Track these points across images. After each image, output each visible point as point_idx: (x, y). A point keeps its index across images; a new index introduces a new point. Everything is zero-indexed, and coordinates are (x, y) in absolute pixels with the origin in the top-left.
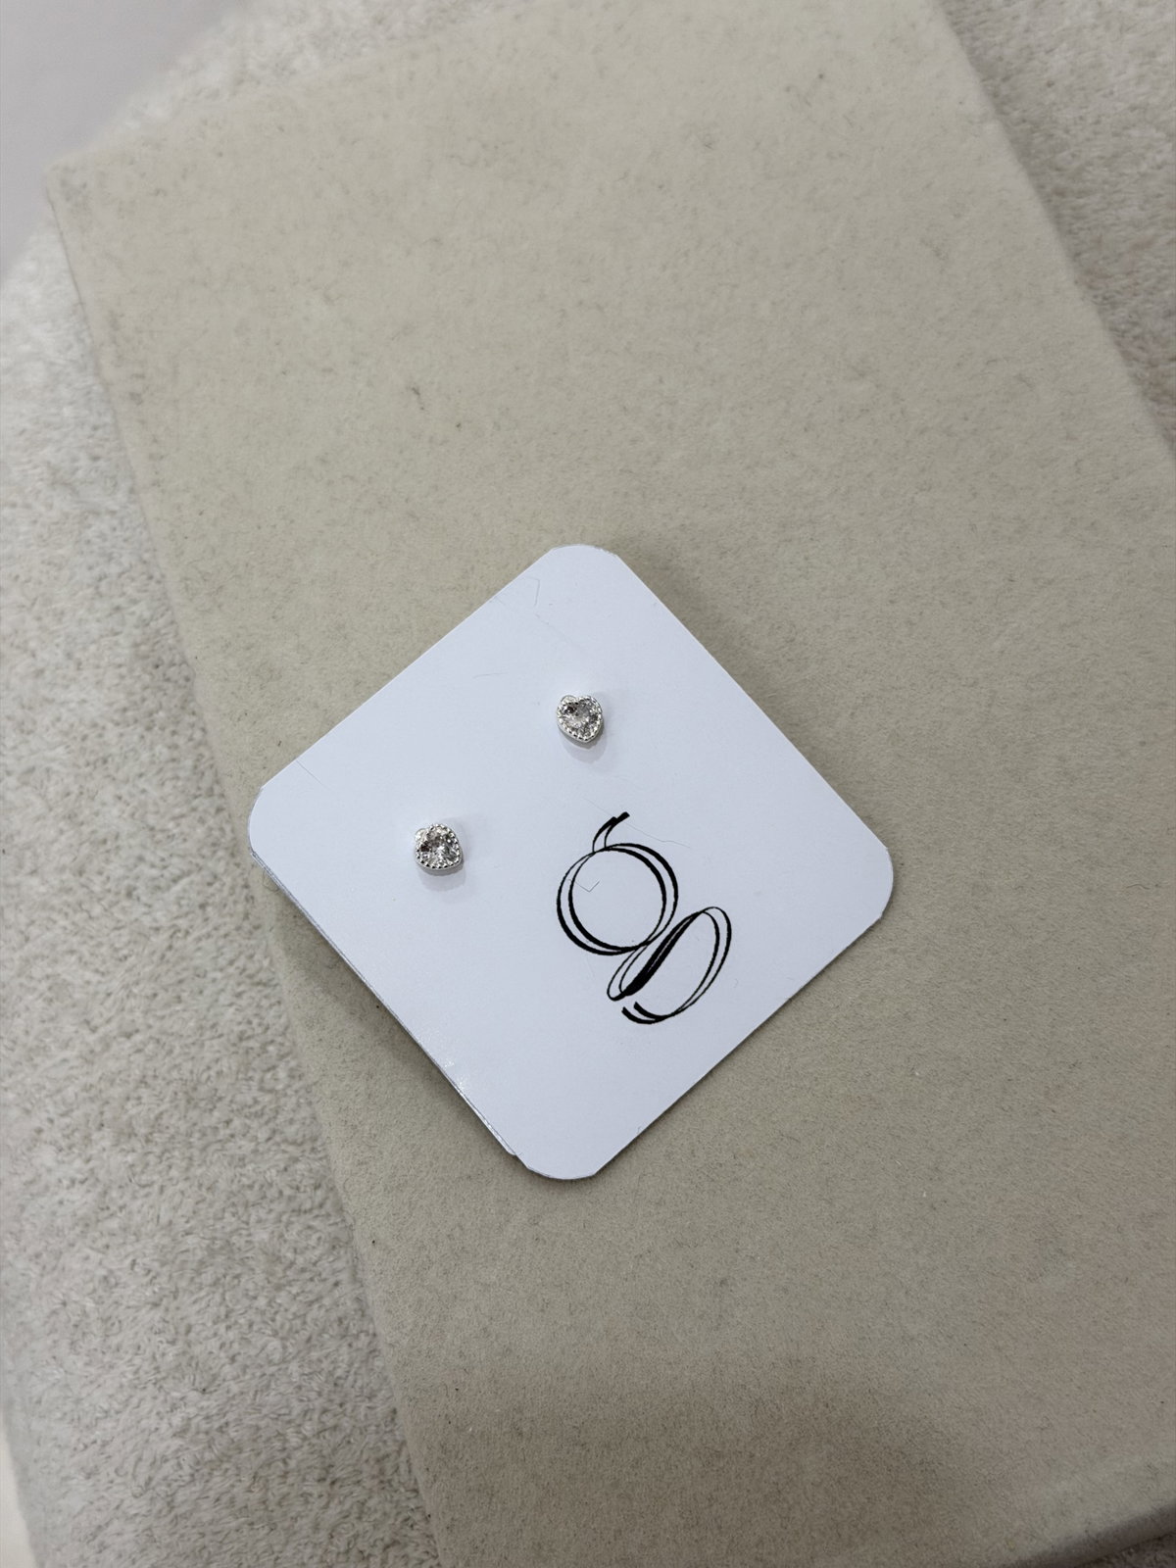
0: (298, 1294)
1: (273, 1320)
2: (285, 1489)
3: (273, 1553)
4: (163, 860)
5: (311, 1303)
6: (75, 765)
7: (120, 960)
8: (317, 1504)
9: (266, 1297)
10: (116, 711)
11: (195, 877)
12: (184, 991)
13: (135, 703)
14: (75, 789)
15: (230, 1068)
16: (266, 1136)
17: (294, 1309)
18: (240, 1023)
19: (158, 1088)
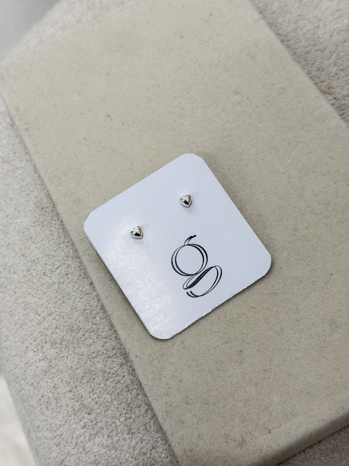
0: (113, 381)
1: (107, 390)
2: (118, 438)
3: (117, 458)
4: (53, 263)
5: (117, 383)
6: (22, 241)
7: (45, 294)
8: (128, 441)
9: (103, 383)
10: (32, 223)
11: (63, 267)
12: (65, 300)
13: (38, 220)
14: (23, 247)
15: (82, 319)
16: (96, 337)
17: (112, 386)
18: (83, 306)
19: (62, 329)
